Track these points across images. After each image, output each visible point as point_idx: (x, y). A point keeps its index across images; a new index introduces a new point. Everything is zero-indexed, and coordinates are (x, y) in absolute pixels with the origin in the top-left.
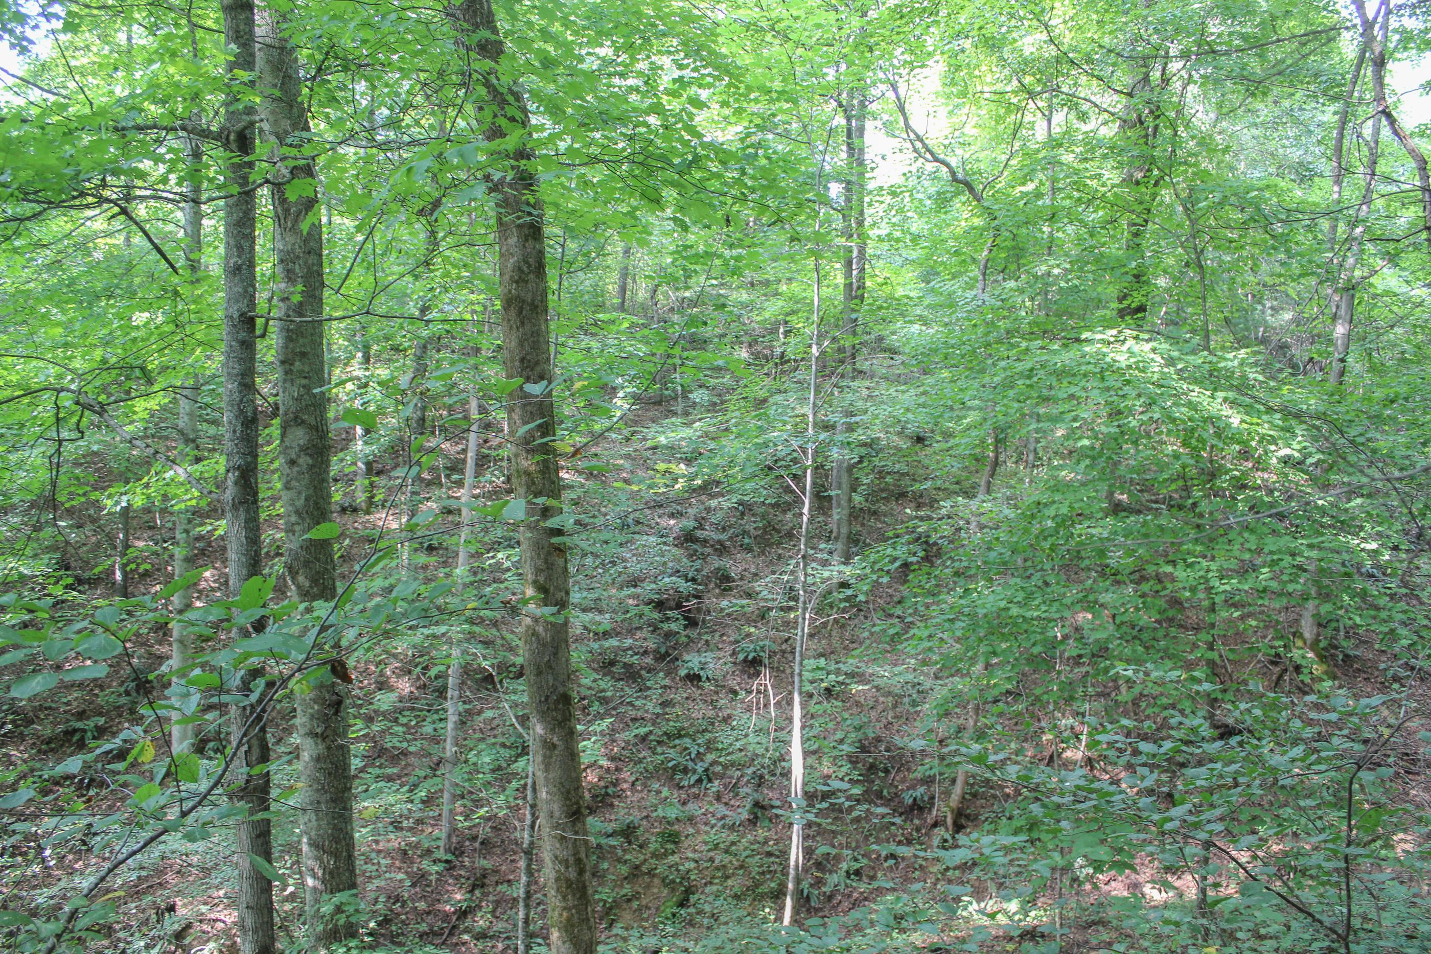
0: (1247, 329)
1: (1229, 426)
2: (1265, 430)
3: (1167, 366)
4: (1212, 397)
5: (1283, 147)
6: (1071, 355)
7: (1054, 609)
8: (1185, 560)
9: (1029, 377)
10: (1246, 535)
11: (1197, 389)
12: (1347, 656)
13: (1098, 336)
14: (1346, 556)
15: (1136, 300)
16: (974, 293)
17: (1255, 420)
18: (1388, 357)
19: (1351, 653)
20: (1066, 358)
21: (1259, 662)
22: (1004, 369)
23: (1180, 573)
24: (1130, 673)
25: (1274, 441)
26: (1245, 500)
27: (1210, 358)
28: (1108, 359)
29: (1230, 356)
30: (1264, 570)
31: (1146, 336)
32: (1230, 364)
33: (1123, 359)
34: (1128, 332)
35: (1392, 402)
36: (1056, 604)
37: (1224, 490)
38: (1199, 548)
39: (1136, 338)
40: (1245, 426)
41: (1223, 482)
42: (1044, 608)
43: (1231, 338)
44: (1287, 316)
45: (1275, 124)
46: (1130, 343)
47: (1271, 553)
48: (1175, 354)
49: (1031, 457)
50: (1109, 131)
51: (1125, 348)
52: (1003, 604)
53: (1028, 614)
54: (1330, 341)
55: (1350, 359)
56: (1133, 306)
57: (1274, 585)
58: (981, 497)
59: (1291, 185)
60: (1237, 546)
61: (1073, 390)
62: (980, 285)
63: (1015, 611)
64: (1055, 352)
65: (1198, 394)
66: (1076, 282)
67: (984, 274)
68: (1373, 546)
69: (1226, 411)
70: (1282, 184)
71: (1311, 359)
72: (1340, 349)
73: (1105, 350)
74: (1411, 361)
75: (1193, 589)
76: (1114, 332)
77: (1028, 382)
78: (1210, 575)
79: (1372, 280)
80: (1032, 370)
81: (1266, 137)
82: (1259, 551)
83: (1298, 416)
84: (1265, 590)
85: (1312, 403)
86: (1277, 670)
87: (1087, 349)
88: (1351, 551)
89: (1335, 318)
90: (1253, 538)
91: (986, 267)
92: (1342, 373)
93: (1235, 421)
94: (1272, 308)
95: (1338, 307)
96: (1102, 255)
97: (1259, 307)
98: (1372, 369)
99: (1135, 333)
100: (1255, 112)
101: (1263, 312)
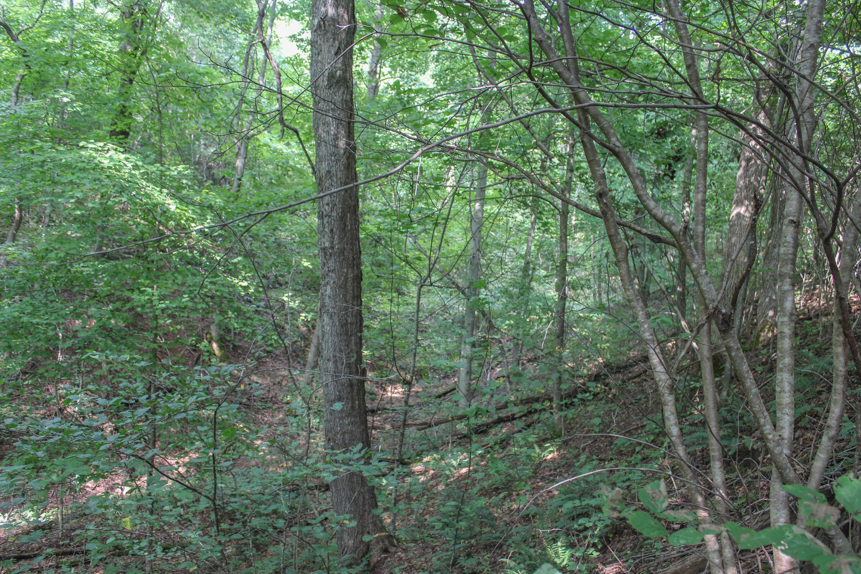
0: (190, 155)
1: (168, 209)
2: (190, 214)
3: (134, 169)
4: (161, 192)
5: (218, 52)
6: (72, 155)
7: (53, 318)
8: (139, 289)
9: (42, 166)
10: (176, 275)
11: (152, 186)
12: (234, 346)
13: (90, 146)
14: (231, 290)
15: (121, 126)
16: (8, 104)
17: (184, 208)
18: (263, 181)
19: (237, 344)
20: (68, 157)
21: (187, 350)
22: (24, 159)
23: (135, 296)
24: (97, 357)
25: (193, 220)
26: (177, 256)
27: (161, 168)
28: (96, 161)
29: (173, 168)
30: (185, 296)
31: (122, 150)
32: (172, 173)
33: (106, 163)
34: (110, 146)
35: (261, 205)
36: (55, 315)
37: (165, 248)
38: (147, 282)
39: (116, 150)
40: (178, 211)
41: (165, 244)
42: (46, 317)
43: (180, 159)
44: (212, 150)
45: (215, 38)
46: (112, 152)
47: (190, 286)
48: (140, 163)
49: (47, 220)
50: (113, 17)
51: (108, 155)
52: (16, 314)
53: (34, 321)
54: (234, 168)
55: (243, 179)
56: (118, 130)
57: (190, 304)
58: (8, 243)
59: (220, 75)
60: (171, 281)
61: (74, 178)
62: (14, 99)
63: (25, 319)
64: (62, 152)
65: (150, 188)
66: (79, 109)
67: (17, 93)
68: (245, 284)
69: (169, 201)
70: (215, 73)
71: (224, 177)
72: (239, 173)
73: (94, 155)
74: (275, 184)
75: (143, 306)
76: (102, 144)
77: (41, 169)
78: (154, 298)
79: (258, 137)
80: (44, 162)
81: (209, 44)
82: (183, 284)
83: (210, 207)
84: (185, 307)
85: (219, 201)
86: (196, 354)
87: (83, 153)
88: (234, 286)
89: (237, 154)
90: (180, 278)
91: (18, 88)
92: (239, 186)
93: (173, 208)
94: (205, 145)
95: (239, 149)
96: (99, 95)
97: (197, 143)
98: (255, 186)
99: (115, 147)
100: (204, 28)
101: (199, 146)
